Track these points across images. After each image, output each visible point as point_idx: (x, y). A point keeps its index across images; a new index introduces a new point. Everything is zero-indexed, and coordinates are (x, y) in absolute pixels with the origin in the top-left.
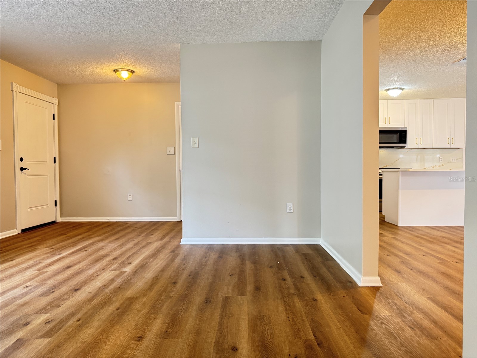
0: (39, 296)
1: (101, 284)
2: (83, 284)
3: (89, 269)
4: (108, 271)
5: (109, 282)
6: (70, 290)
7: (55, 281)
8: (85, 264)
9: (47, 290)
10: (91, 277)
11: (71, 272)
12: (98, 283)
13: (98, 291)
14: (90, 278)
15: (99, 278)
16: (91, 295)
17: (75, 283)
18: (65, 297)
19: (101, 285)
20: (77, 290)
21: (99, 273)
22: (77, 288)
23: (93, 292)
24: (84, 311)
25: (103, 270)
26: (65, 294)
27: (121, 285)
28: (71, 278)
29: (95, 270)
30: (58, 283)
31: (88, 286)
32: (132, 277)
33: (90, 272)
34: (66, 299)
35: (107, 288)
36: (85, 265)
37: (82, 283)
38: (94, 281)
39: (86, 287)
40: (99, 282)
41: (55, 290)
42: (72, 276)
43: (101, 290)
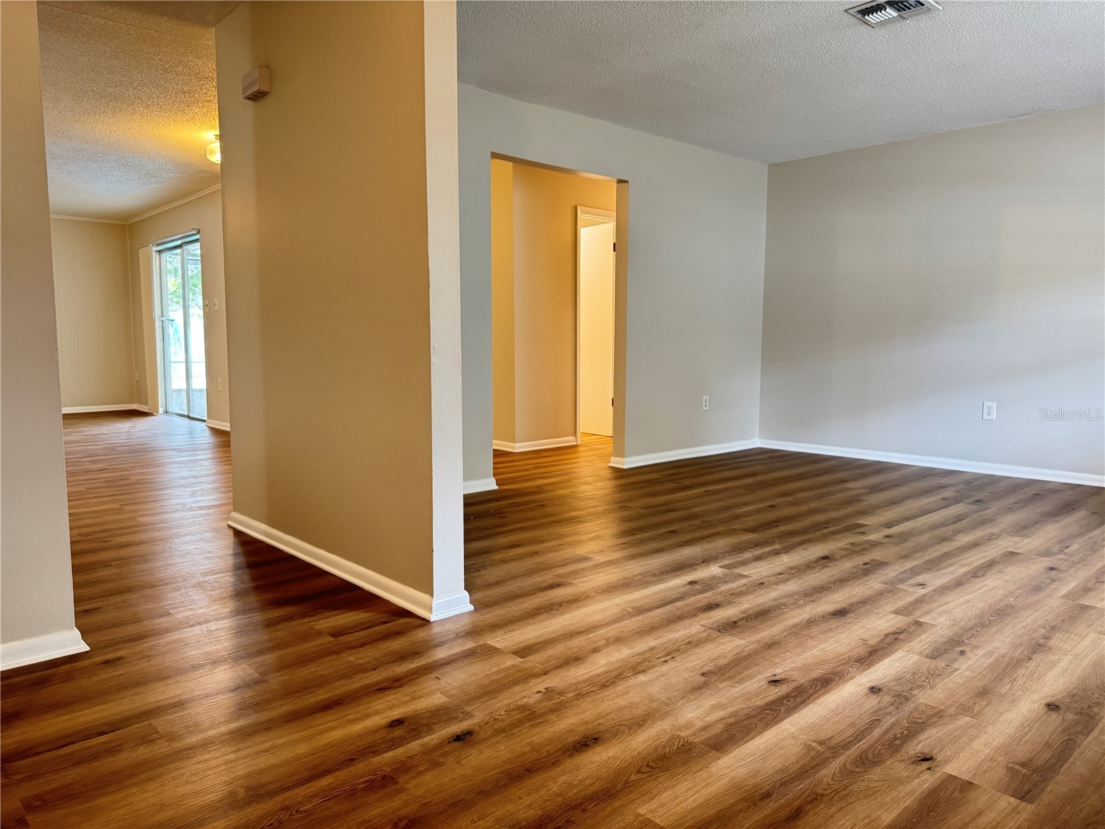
0: (887, 563)
1: (782, 557)
2: (814, 565)
3: (789, 595)
4: (754, 577)
5: (767, 557)
6: (836, 560)
7: (867, 583)
8: (795, 612)
9: (877, 569)
10: (793, 574)
11: (835, 596)
12: (786, 561)
13: (792, 549)
14: (798, 572)
15: (778, 570)
16: (804, 546)
17: (826, 569)
18: (844, 553)
19: (783, 555)
20: (825, 558)
21: (773, 579)
22: (824, 561)
23: (800, 548)
24: (818, 533)
25: (762, 584)
26: (845, 556)
27: (751, 548)
28: (834, 583)
29: (780, 587)
30: (860, 579)
31: (805, 559)
32: (720, 556)
33: (791, 586)
34: (842, 549)
35: (776, 549)
36: (798, 607)
37: (814, 567)
38: (791, 565)
39: (808, 558)
40: (783, 560)
41: (862, 567)
42: (832, 586)
43: (786, 550)
